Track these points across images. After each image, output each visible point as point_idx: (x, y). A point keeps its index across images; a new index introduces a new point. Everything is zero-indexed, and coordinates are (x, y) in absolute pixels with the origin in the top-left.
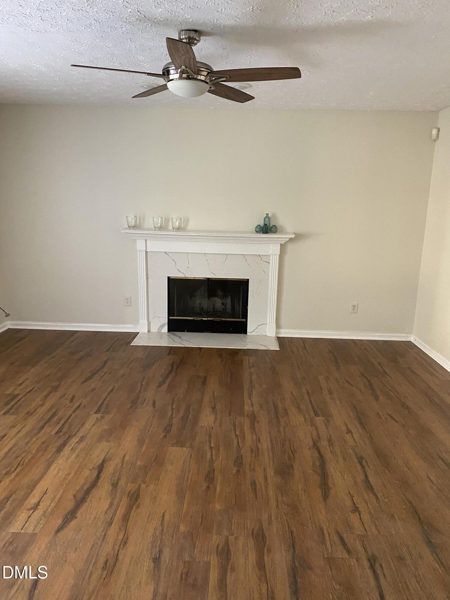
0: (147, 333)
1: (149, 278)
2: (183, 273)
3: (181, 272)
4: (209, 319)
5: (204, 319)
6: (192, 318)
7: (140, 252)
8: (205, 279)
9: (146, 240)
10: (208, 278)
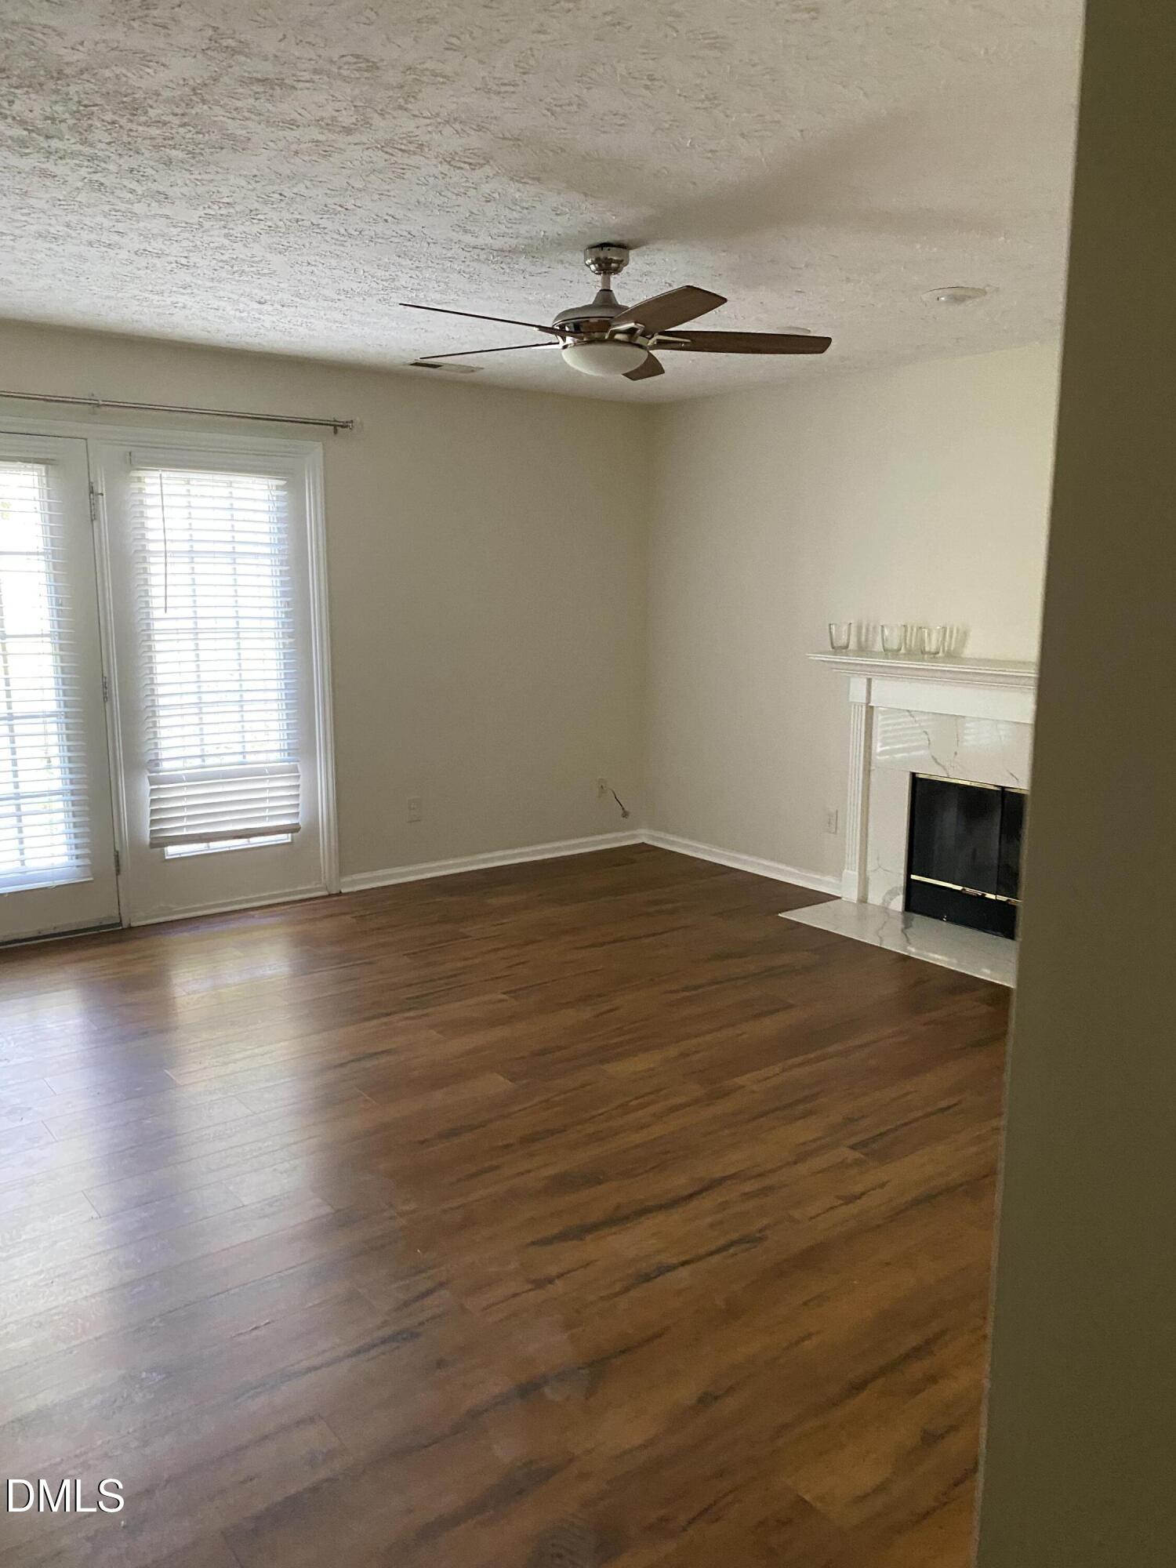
0: (855, 902)
1: (874, 770)
2: (944, 767)
3: (939, 764)
4: (1000, 898)
5: (989, 896)
6: (959, 888)
7: (856, 707)
8: (996, 788)
9: (869, 681)
10: (1003, 788)
